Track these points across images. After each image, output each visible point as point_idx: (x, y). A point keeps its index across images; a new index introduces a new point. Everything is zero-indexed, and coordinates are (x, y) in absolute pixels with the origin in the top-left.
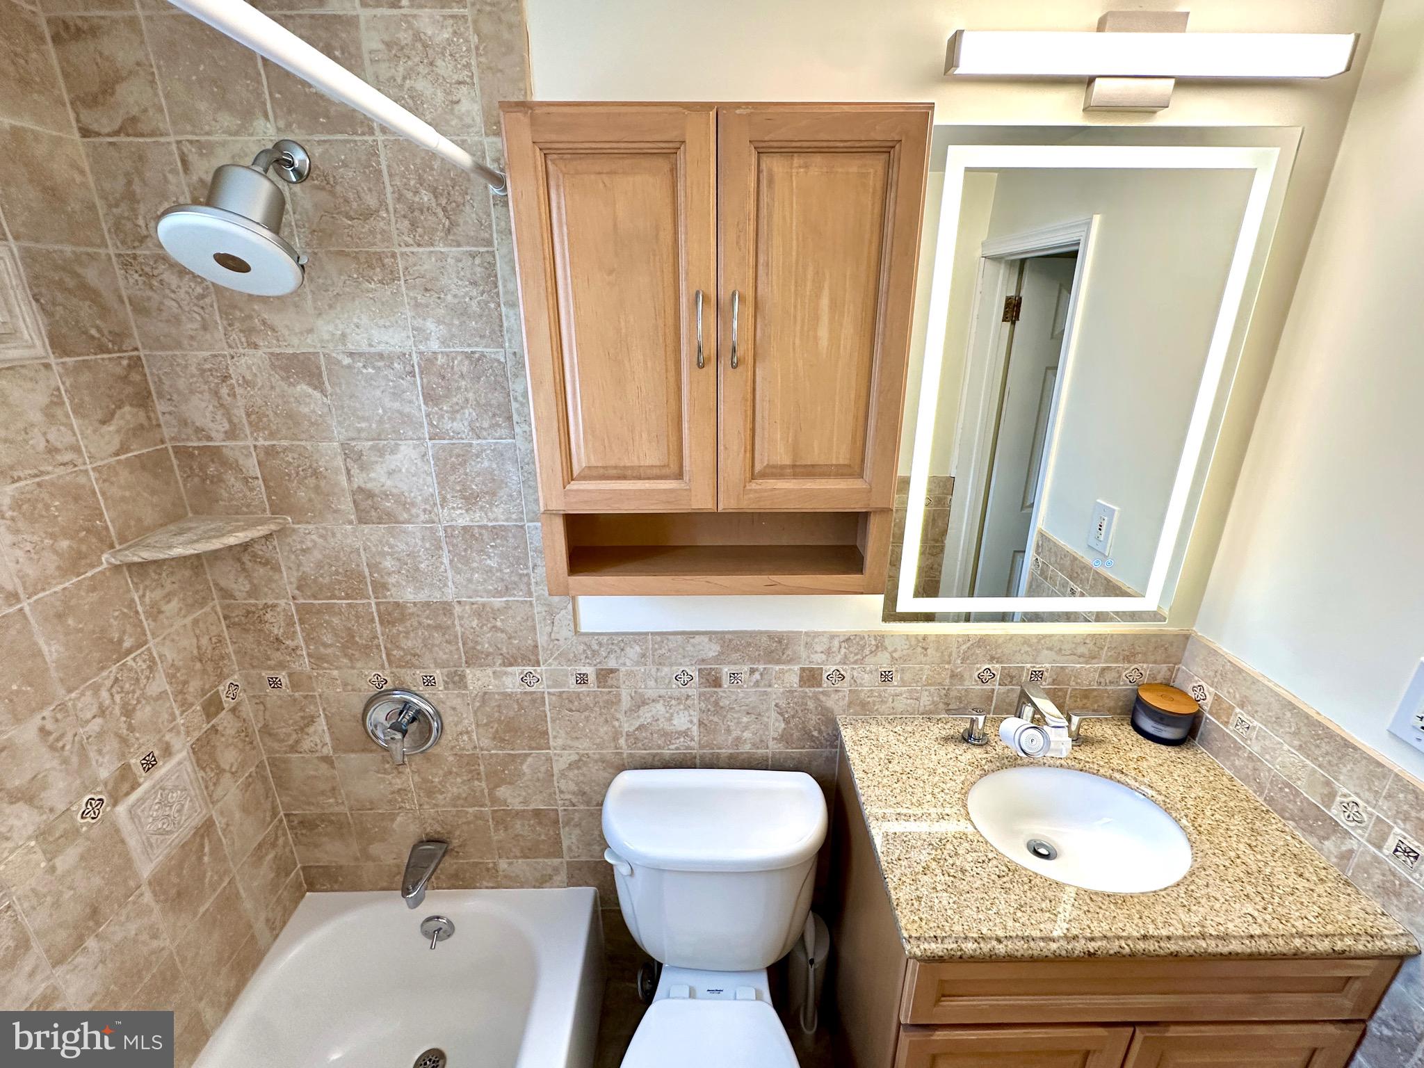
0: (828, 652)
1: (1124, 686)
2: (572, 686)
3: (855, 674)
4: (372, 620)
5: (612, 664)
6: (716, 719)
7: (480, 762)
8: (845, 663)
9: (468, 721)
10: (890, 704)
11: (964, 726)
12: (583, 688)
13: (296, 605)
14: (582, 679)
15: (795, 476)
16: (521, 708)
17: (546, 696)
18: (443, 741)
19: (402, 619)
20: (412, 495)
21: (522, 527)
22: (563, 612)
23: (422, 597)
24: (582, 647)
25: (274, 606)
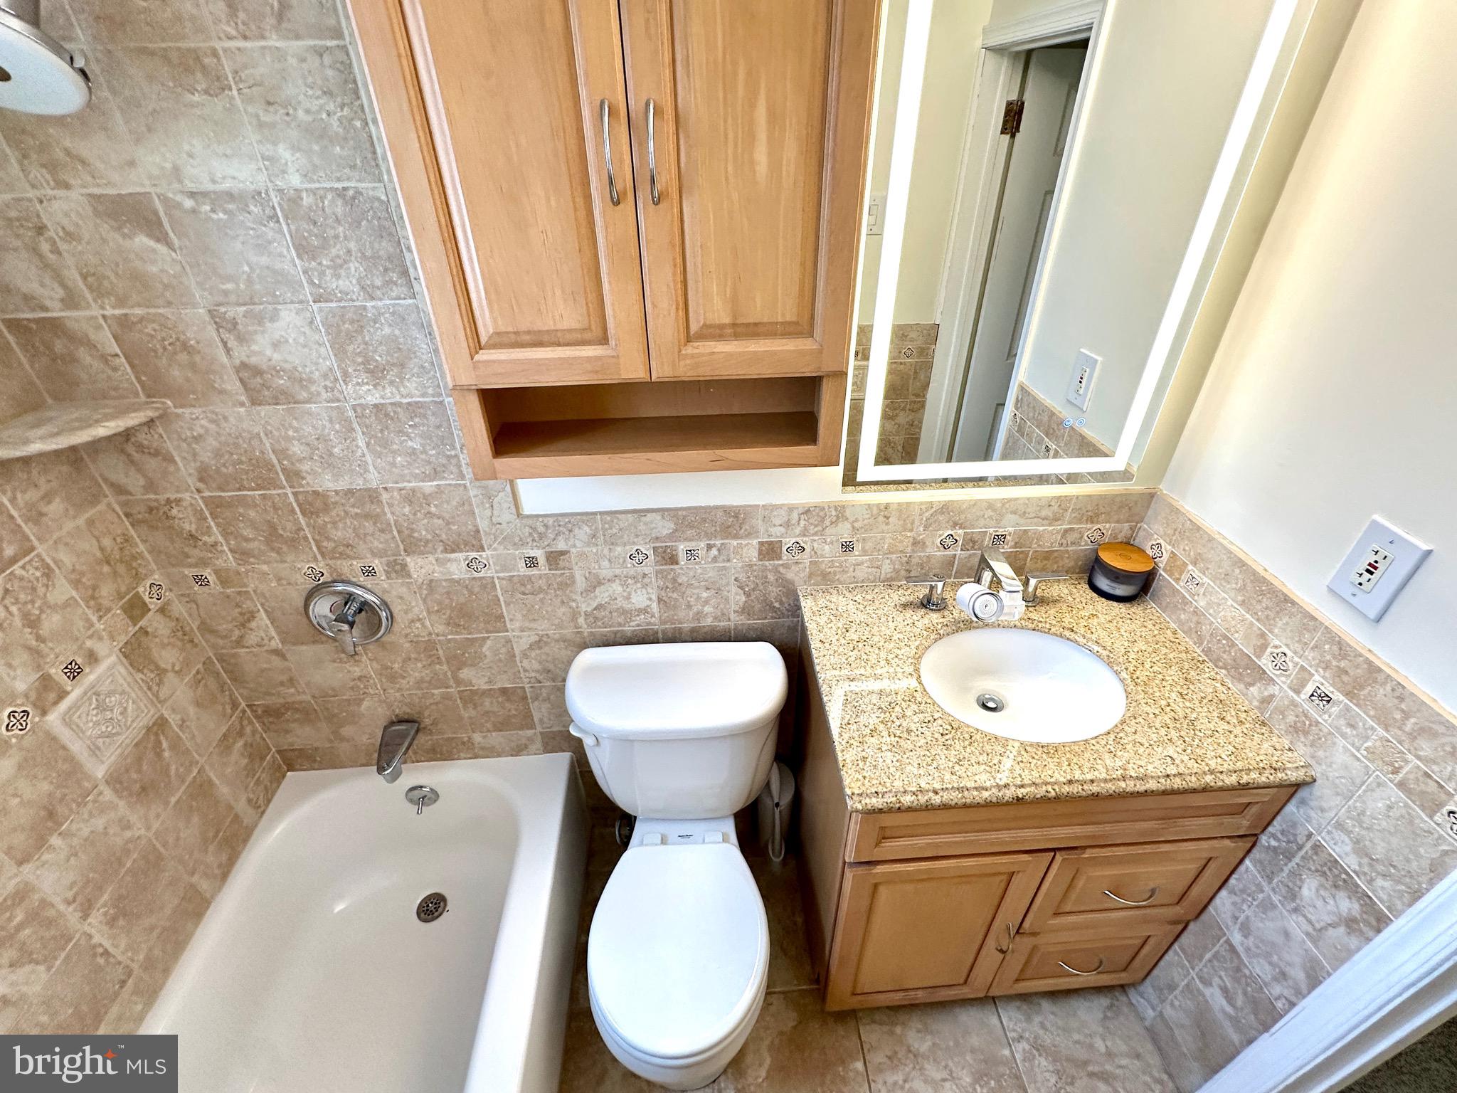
0: (787, 524)
1: (1085, 545)
2: (522, 570)
3: (816, 545)
4: (293, 511)
5: (561, 545)
6: (675, 595)
7: (438, 647)
8: (805, 535)
9: (418, 609)
10: (851, 574)
11: (922, 592)
12: (535, 571)
13: (202, 498)
14: (532, 562)
15: (736, 336)
16: (471, 593)
17: (497, 581)
18: (396, 627)
19: (326, 508)
20: (308, 370)
21: (441, 402)
22: (501, 494)
23: (343, 484)
24: (527, 530)
25: (178, 501)
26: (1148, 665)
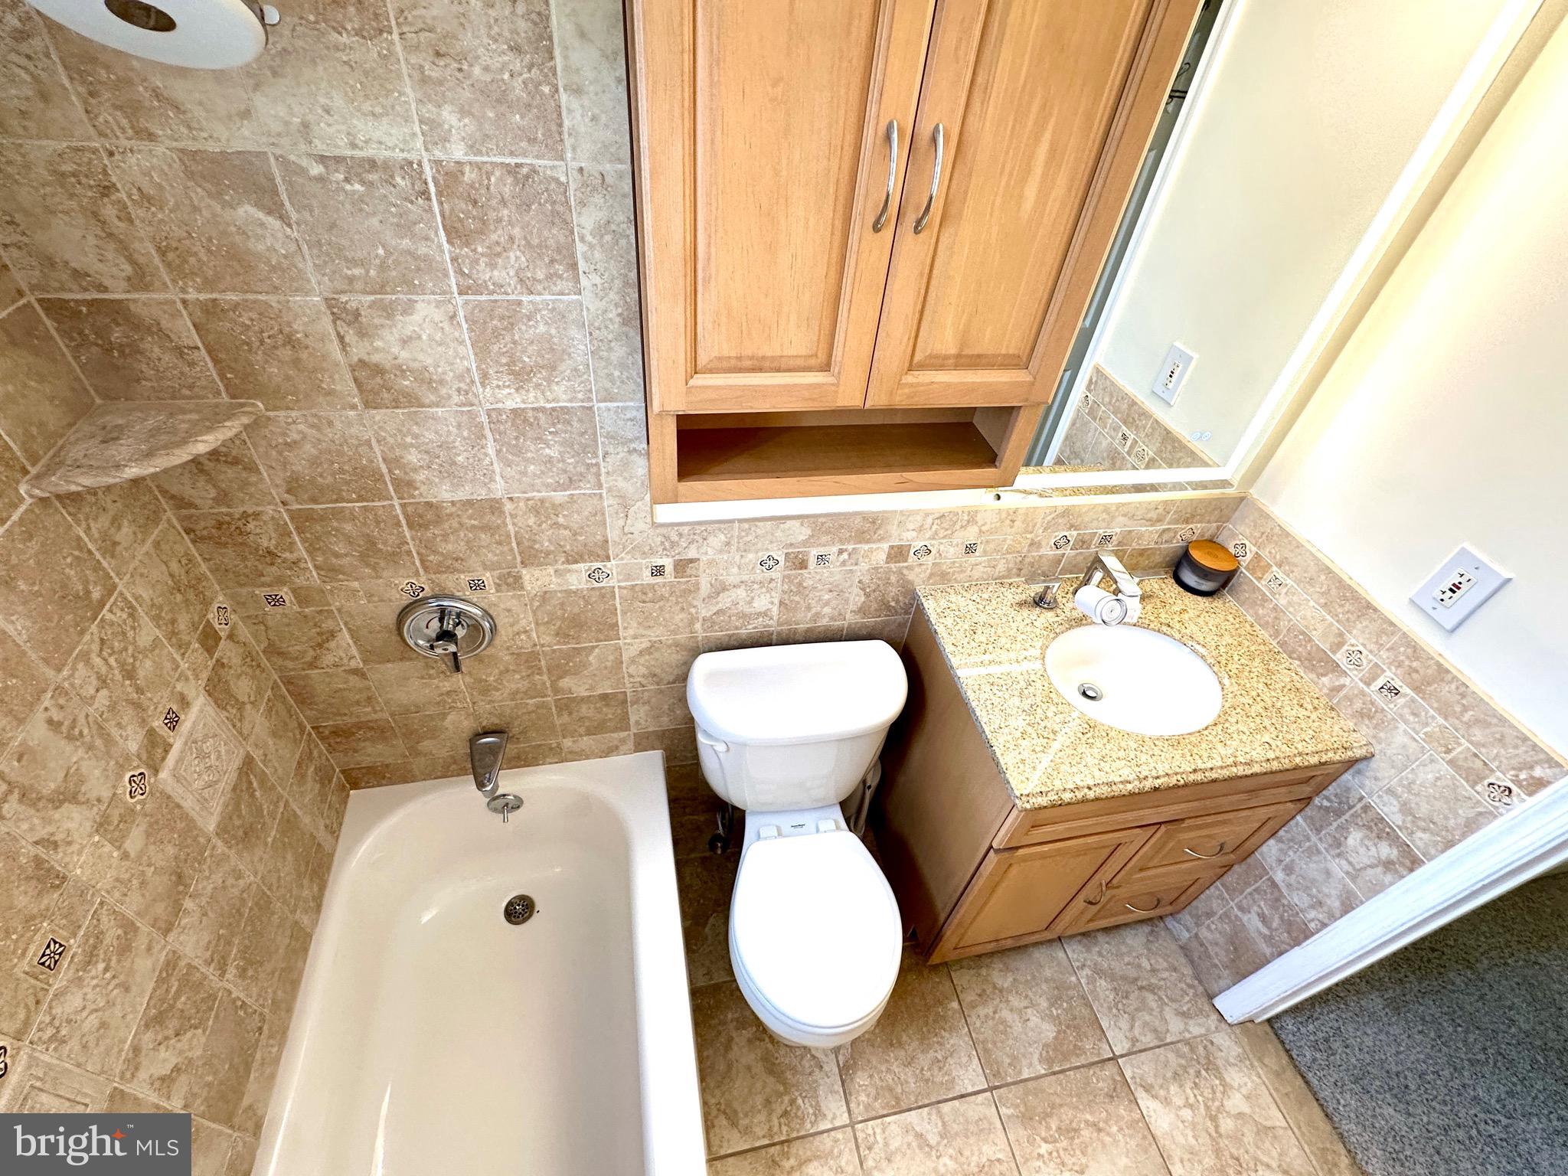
0: (920, 529)
1: (1177, 544)
2: (647, 578)
3: (942, 548)
4: (398, 524)
5: (692, 553)
6: (797, 598)
7: (541, 657)
8: (934, 539)
9: (526, 620)
10: (968, 573)
12: (659, 580)
13: (287, 510)
14: (658, 571)
15: (957, 366)
16: (587, 603)
17: (617, 590)
18: (497, 641)
19: (438, 520)
20: (440, 370)
21: (590, 408)
22: (639, 503)
23: (462, 495)
24: (660, 539)
25: (256, 515)
26: (1236, 658)
